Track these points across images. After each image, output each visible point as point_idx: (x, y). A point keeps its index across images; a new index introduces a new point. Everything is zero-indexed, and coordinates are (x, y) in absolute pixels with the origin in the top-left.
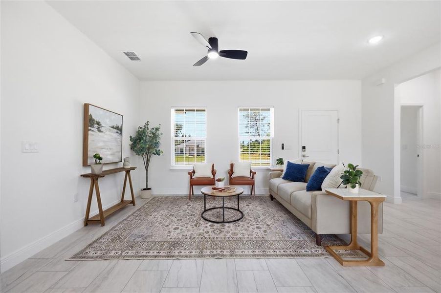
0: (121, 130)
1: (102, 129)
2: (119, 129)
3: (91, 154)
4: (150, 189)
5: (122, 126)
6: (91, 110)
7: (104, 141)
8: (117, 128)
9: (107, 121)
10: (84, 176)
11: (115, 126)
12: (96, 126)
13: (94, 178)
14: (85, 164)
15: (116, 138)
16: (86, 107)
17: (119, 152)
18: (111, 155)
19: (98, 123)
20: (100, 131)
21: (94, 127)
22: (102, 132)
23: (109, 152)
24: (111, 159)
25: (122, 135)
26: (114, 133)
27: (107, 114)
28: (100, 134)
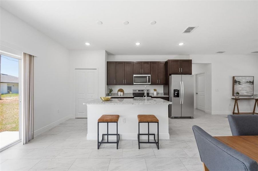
2: (252, 83)
3: (235, 92)
5: (253, 81)
6: (236, 78)
8: (250, 82)
9: (244, 80)
10: (233, 99)
11: (249, 81)
12: (238, 83)
13: (236, 100)
14: (233, 95)
16: (234, 77)
17: (252, 92)
18: (246, 93)
20: (240, 84)
21: (236, 83)
22: (241, 84)
23: (245, 92)
24: (246, 94)
25: (253, 85)
26: (248, 84)
27: (244, 78)
28: (240, 85)
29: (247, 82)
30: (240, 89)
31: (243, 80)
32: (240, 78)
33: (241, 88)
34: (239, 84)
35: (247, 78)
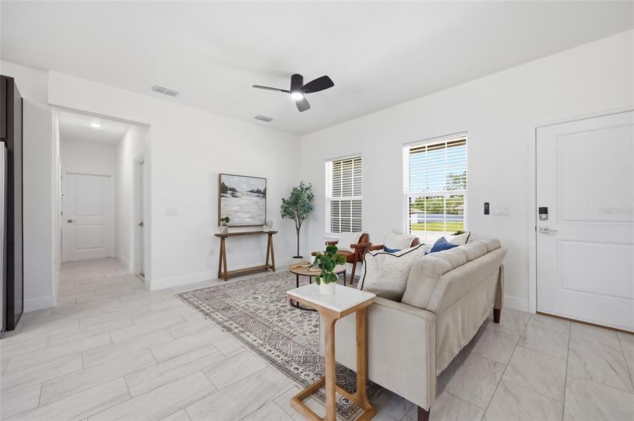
0: (264, 193)
1: (237, 194)
2: (262, 194)
4: (301, 257)
5: (265, 190)
6: (224, 179)
7: (241, 206)
8: (258, 191)
9: (244, 186)
10: (217, 235)
12: (230, 192)
13: (223, 237)
14: (219, 224)
15: (256, 202)
16: (220, 177)
17: (262, 215)
18: (250, 218)
19: (233, 190)
20: (235, 196)
21: (226, 193)
25: (266, 198)
27: (244, 179)
29: (252, 191)
32: (236, 179)
35: (251, 181)
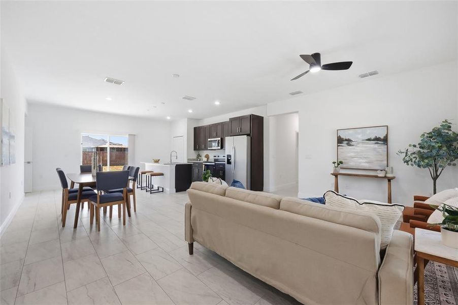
0: (385, 140)
5: (386, 137)
9: (360, 136)
11: (373, 138)
19: (348, 140)
21: (343, 143)
22: (353, 145)
23: (364, 161)
24: (366, 166)
25: (387, 145)
26: (373, 144)
27: (359, 131)
28: (350, 147)
29: (369, 140)
30: (352, 154)
31: (357, 137)
32: (351, 132)
33: (355, 152)
34: (349, 145)
35: (368, 131)
